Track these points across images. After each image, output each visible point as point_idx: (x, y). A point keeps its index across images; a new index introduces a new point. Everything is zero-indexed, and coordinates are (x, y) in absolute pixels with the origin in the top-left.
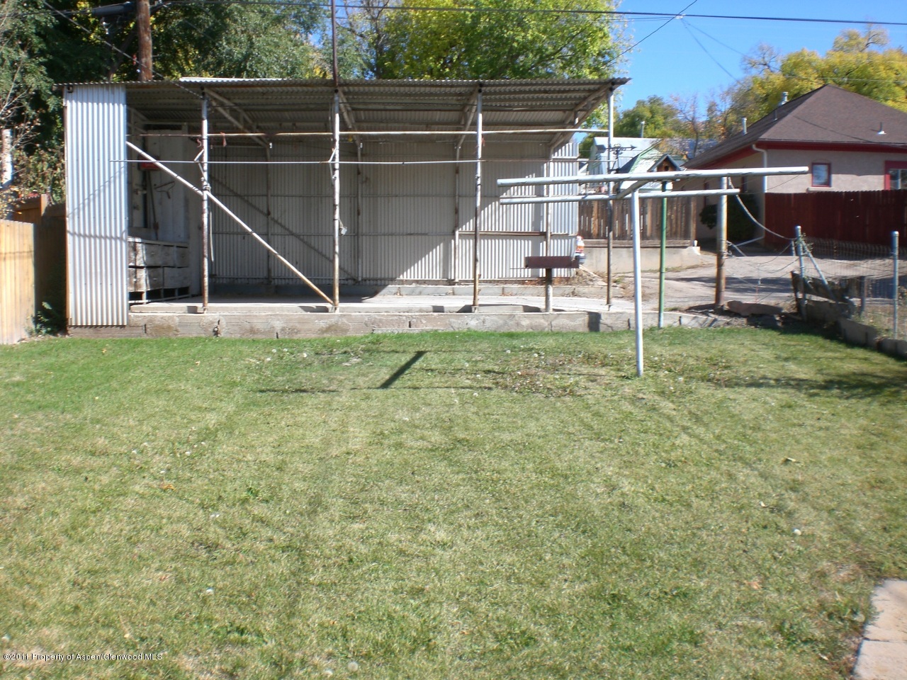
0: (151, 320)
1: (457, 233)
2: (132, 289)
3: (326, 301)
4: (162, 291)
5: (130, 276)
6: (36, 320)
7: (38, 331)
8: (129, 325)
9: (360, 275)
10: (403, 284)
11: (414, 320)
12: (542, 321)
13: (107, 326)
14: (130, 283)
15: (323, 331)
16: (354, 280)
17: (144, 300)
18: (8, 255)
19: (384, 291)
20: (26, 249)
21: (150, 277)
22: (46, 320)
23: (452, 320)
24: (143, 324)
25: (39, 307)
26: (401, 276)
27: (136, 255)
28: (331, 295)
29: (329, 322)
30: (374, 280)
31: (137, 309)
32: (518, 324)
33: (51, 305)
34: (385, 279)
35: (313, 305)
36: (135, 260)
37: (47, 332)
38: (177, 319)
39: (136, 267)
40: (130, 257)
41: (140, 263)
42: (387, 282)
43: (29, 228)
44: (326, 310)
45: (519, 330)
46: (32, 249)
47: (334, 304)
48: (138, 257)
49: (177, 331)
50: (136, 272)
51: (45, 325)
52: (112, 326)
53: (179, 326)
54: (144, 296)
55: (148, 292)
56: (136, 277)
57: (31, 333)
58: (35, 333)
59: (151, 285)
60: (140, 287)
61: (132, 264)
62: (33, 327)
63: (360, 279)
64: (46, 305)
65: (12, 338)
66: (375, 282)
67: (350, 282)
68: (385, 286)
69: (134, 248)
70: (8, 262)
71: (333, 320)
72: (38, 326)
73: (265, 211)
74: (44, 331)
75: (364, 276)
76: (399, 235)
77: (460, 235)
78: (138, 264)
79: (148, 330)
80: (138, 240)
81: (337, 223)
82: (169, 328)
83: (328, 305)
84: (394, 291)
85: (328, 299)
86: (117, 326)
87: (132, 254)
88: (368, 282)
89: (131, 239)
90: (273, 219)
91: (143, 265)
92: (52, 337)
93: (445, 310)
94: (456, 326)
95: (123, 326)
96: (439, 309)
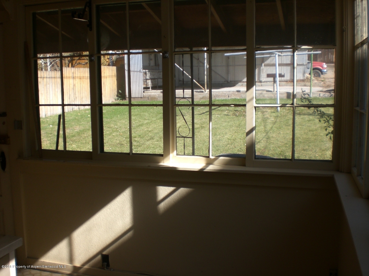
0: (150, 95)
1: (263, 64)
2: (145, 86)
3: (202, 89)
4: (158, 87)
5: (144, 82)
6: (117, 96)
7: (118, 99)
8: (144, 97)
9: (229, 79)
10: (244, 83)
11: (230, 95)
12: (272, 95)
13: (137, 97)
14: (144, 84)
15: (201, 99)
16: (227, 81)
17: (151, 89)
18: (108, 77)
19: (237, 85)
20: (114, 74)
21: (152, 82)
22: (120, 96)
23: (242, 95)
24: (147, 97)
25: (118, 92)
26: (244, 80)
27: (146, 75)
28: (204, 87)
29: (203, 96)
30: (234, 81)
31: (146, 92)
32: (264, 96)
33: (121, 91)
34: (238, 81)
35: (199, 90)
36: (146, 77)
37: (121, 99)
38: (157, 95)
39: (146, 79)
40: (144, 76)
41: (148, 77)
42: (239, 82)
43: (115, 68)
44: (202, 92)
45: (264, 98)
46: (116, 74)
47: (205, 90)
48: (147, 76)
49: (157, 99)
50: (146, 81)
51: (120, 97)
52: (139, 97)
53: (158, 97)
54: (150, 88)
55: (151, 87)
56: (146, 82)
57: (116, 100)
58: (117, 100)
59: (152, 85)
60: (148, 85)
61: (145, 78)
62: (116, 98)
63: (229, 81)
64: (120, 91)
65: (109, 101)
66: (235, 82)
67: (226, 82)
68: (238, 83)
69: (145, 73)
70: (108, 79)
71: (204, 95)
72: (118, 97)
73: (197, 59)
74: (119, 99)
75: (231, 80)
76: (243, 65)
77: (264, 65)
78: (147, 78)
79: (149, 99)
80: (147, 71)
81: (206, 64)
82: (155, 98)
83: (203, 90)
84: (241, 85)
85: (203, 88)
86: (140, 97)
87: (145, 75)
88: (232, 82)
89: (144, 71)
90: (200, 61)
91: (149, 78)
92: (122, 101)
93: (241, 91)
94: (243, 97)
95: (142, 98)
96: (238, 91)
